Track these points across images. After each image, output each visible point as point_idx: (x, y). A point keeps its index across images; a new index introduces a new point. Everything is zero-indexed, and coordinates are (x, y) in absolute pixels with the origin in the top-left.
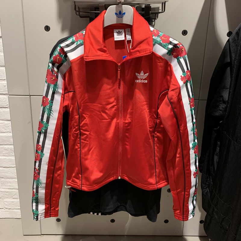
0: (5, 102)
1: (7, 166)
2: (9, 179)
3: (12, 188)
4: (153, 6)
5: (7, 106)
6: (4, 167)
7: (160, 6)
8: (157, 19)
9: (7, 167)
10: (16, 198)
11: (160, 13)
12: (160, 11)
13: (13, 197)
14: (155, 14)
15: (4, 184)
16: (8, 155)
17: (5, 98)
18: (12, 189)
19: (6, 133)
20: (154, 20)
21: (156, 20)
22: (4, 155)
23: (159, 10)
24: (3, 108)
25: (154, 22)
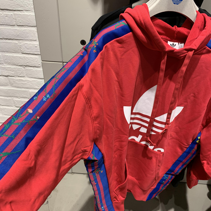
0: (37, 62)
5: (39, 66)
17: (36, 58)
24: (36, 67)
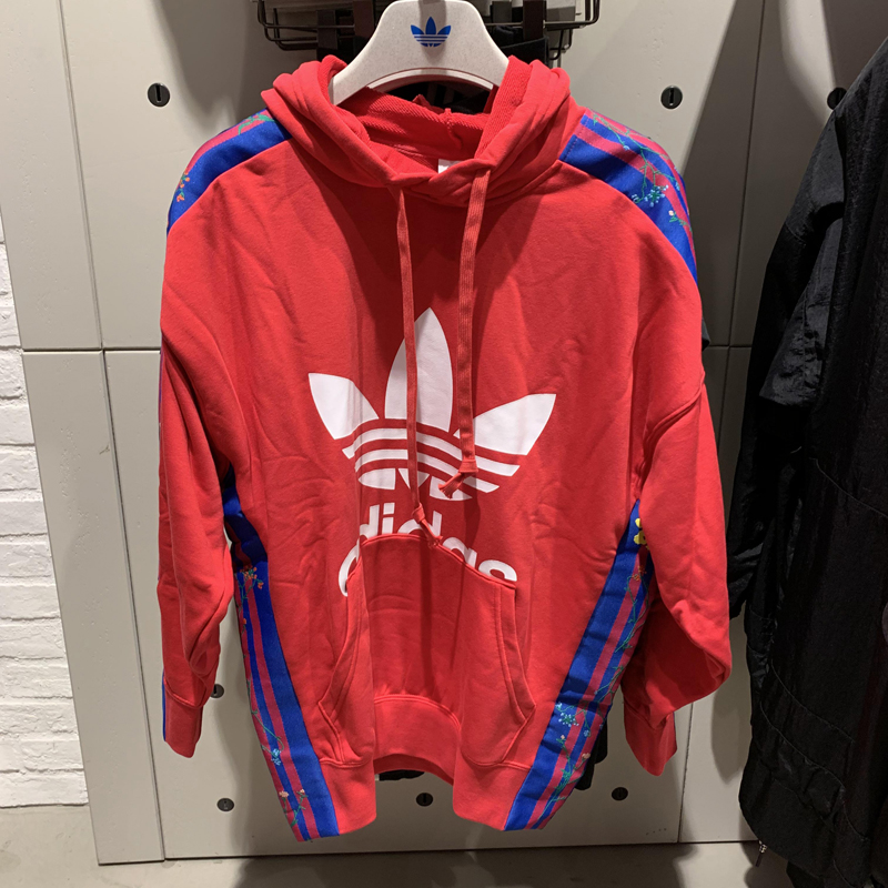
0: (8, 377)
1: (26, 616)
2: (36, 662)
3: (50, 694)
5: (17, 394)
6: (14, 620)
8: (567, 51)
9: (26, 619)
10: (65, 731)
11: (578, 25)
12: (581, 18)
13: (55, 728)
14: (559, 32)
15: (16, 682)
16: (29, 574)
17: (8, 363)
18: (49, 698)
19: (18, 494)
20: (556, 55)
22: (15, 574)
23: (574, 14)
24: (4, 398)
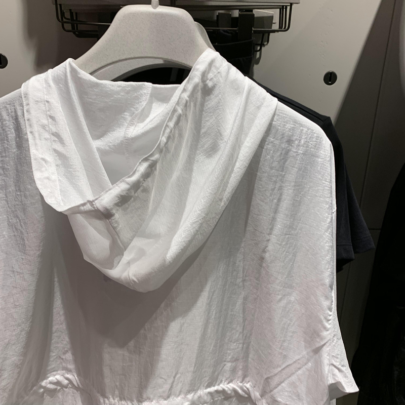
4: (258, 13)
7: (275, 13)
8: (266, 46)
11: (274, 31)
12: (276, 26)
14: (262, 34)
20: (259, 48)
21: (263, 48)
23: (272, 23)
25: (258, 53)
